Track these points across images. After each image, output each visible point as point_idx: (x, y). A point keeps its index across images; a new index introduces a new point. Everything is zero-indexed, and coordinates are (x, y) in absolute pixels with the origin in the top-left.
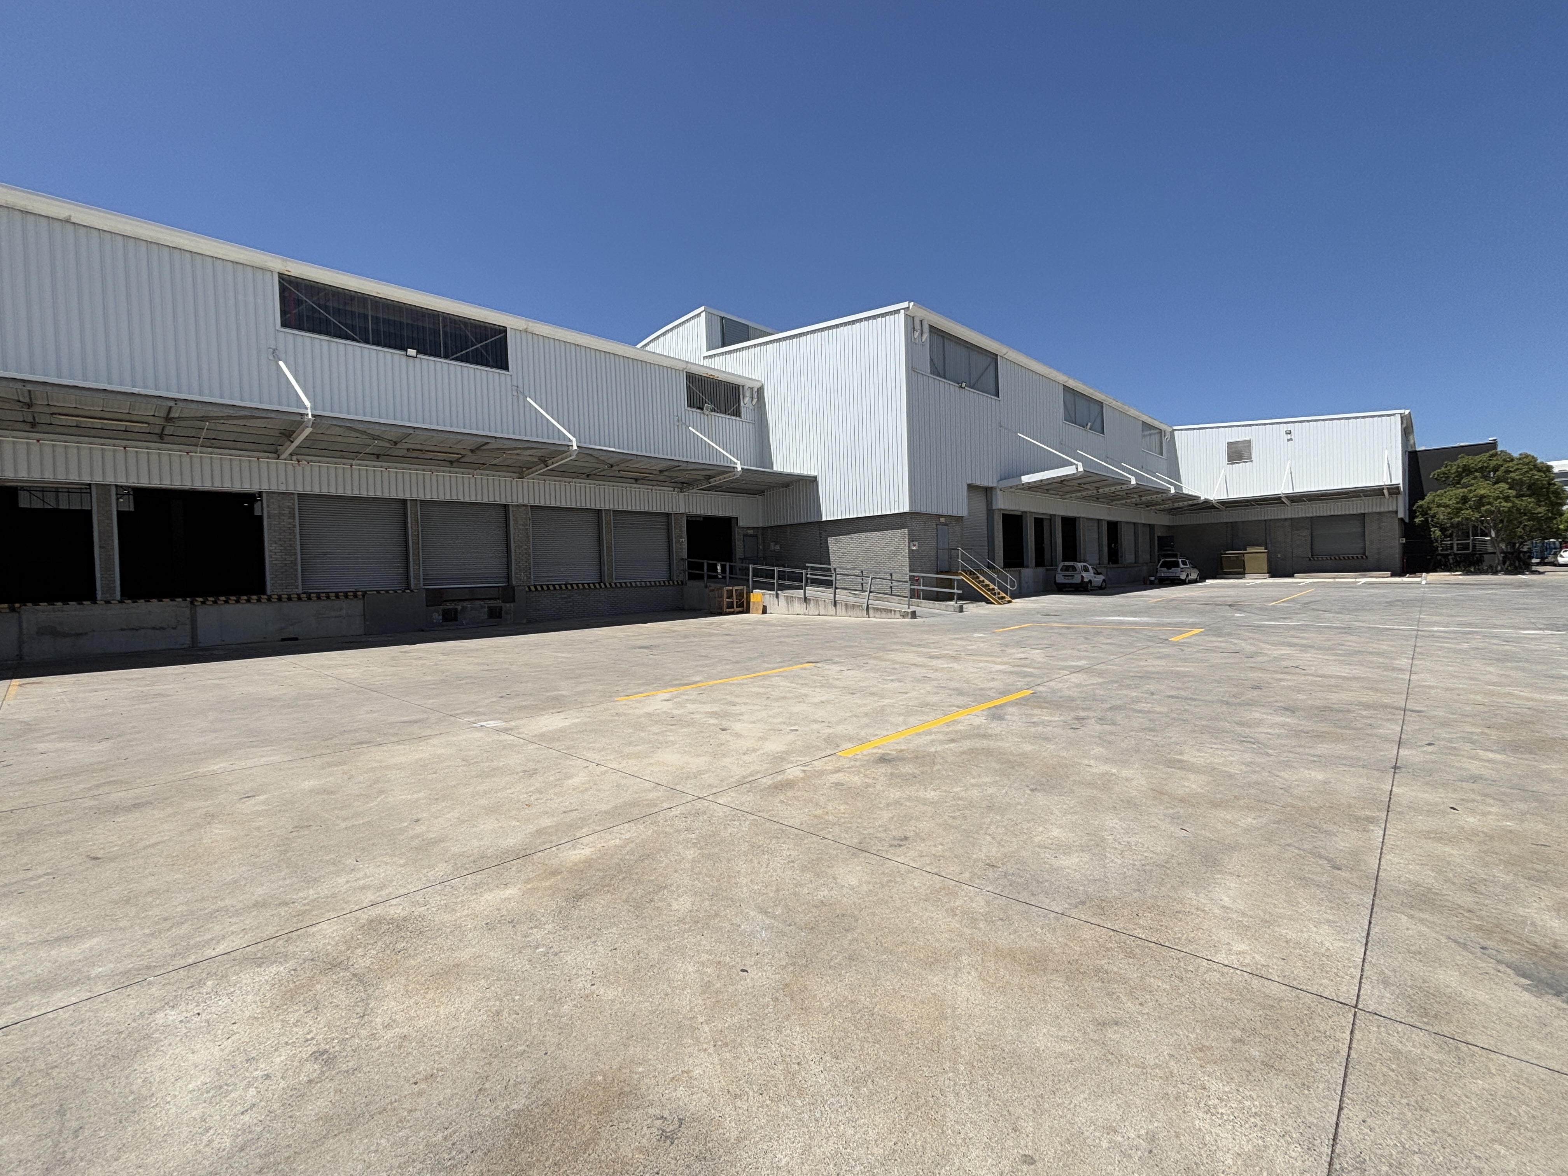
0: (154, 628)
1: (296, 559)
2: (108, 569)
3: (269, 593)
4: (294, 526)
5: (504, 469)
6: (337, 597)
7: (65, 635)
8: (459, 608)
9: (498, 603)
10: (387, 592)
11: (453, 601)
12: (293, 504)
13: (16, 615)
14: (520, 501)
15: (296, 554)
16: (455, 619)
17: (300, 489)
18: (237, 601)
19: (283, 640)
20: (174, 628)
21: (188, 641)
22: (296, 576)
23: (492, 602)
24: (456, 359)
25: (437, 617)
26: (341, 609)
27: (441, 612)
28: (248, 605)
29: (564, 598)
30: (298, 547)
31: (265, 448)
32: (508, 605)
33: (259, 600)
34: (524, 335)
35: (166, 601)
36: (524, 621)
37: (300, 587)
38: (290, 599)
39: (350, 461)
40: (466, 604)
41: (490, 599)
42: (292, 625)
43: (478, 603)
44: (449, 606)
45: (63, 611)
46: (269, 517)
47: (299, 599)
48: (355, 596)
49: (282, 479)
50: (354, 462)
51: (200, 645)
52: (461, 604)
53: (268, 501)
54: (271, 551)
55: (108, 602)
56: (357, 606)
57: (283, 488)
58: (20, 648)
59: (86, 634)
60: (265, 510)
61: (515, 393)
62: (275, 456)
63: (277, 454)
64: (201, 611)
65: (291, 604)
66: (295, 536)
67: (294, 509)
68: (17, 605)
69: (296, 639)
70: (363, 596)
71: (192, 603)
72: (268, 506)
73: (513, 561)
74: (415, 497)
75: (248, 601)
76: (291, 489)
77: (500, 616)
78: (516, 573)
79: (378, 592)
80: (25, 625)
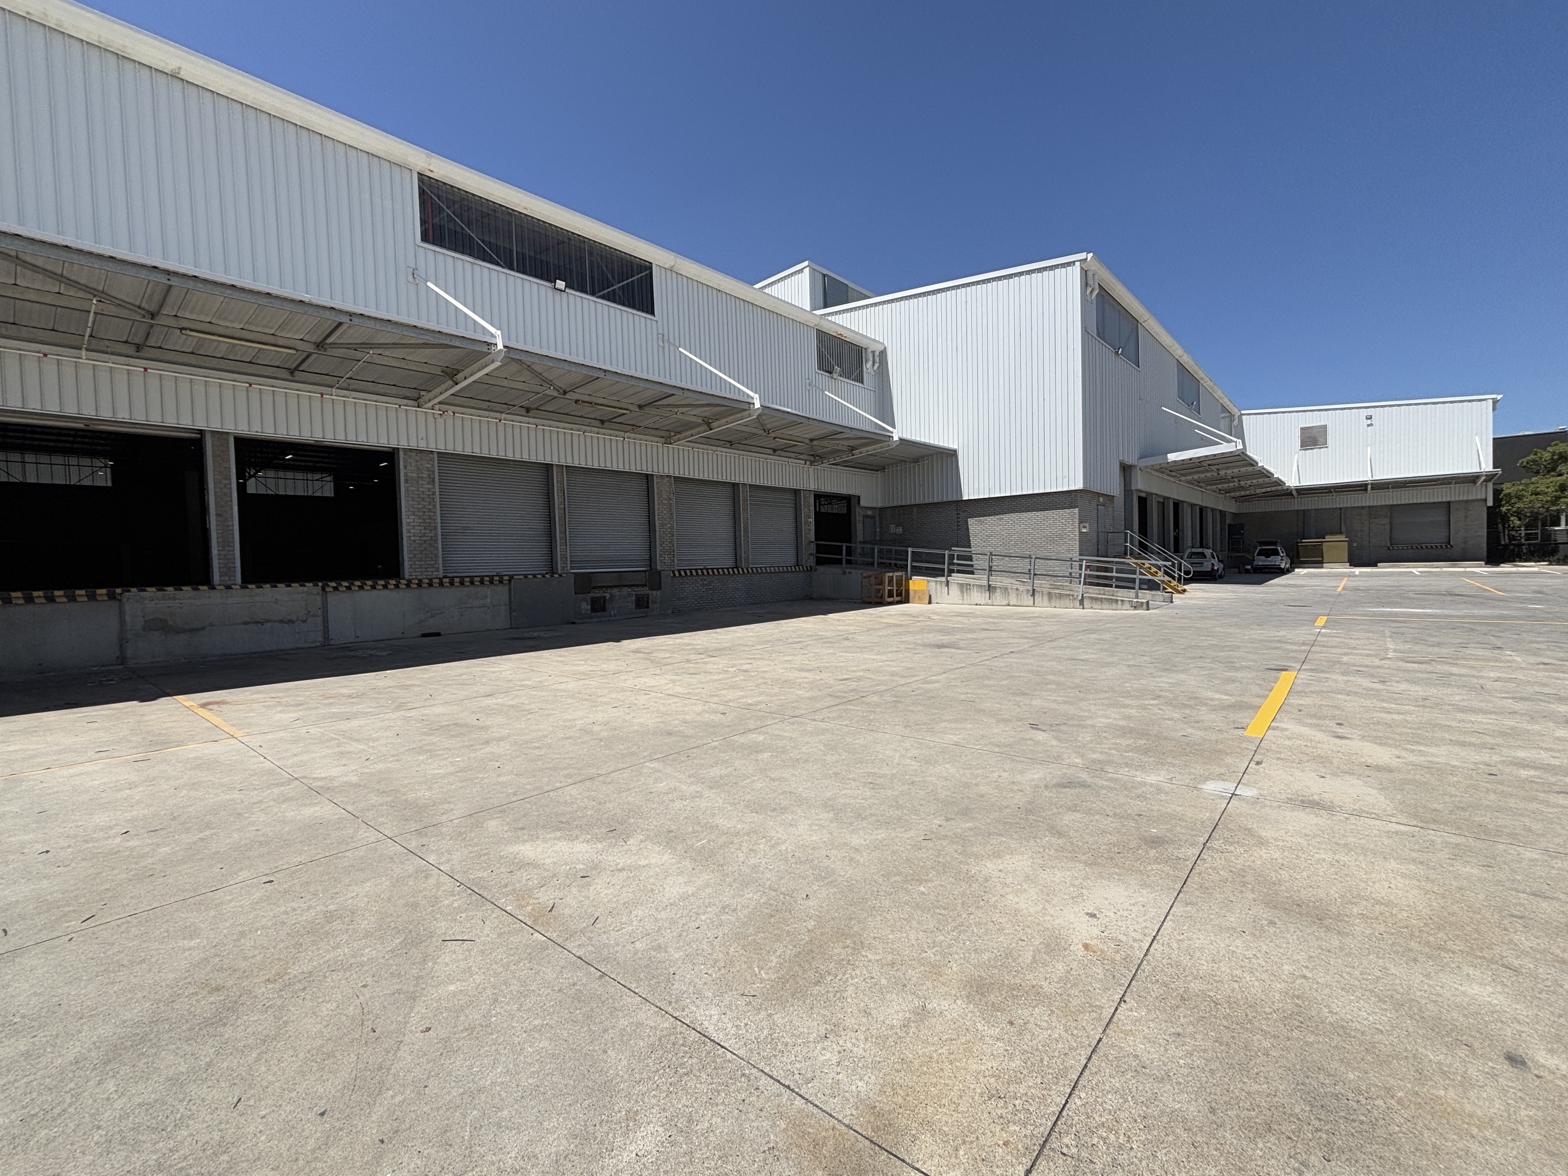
0: (281, 621)
1: (436, 535)
2: (226, 543)
3: (407, 577)
4: (434, 493)
5: (653, 432)
6: (482, 582)
7: (179, 631)
8: (608, 596)
9: (645, 591)
10: (535, 576)
11: (601, 587)
12: (433, 466)
13: (115, 604)
14: (666, 471)
15: (436, 528)
16: (603, 609)
17: (442, 448)
18: (373, 587)
19: (424, 635)
20: (304, 621)
21: (321, 639)
22: (436, 556)
23: (640, 589)
24: (603, 297)
25: (586, 607)
26: (486, 597)
27: (589, 601)
28: (385, 592)
29: (706, 585)
30: (439, 520)
31: (407, 393)
32: (654, 592)
33: (397, 586)
34: (669, 272)
35: (295, 585)
36: (670, 611)
37: (441, 568)
38: (430, 584)
39: (498, 415)
40: (615, 591)
41: (637, 586)
42: (432, 616)
43: (625, 590)
44: (598, 594)
45: (174, 599)
46: (406, 481)
47: (441, 584)
48: (501, 582)
49: (422, 434)
50: (503, 416)
51: (332, 642)
52: (609, 590)
53: (405, 461)
54: (408, 524)
55: (229, 587)
56: (501, 593)
57: (423, 446)
58: (121, 647)
59: (203, 628)
60: (405, 471)
61: (661, 343)
62: (416, 403)
63: (417, 401)
64: (334, 599)
65: (432, 589)
66: (434, 506)
67: (433, 472)
68: (119, 591)
69: (439, 634)
70: (510, 581)
71: (323, 589)
72: (405, 467)
73: (658, 541)
74: (563, 463)
75: (385, 587)
76: (432, 447)
77: (647, 606)
78: (661, 556)
79: (526, 576)
80: (128, 618)
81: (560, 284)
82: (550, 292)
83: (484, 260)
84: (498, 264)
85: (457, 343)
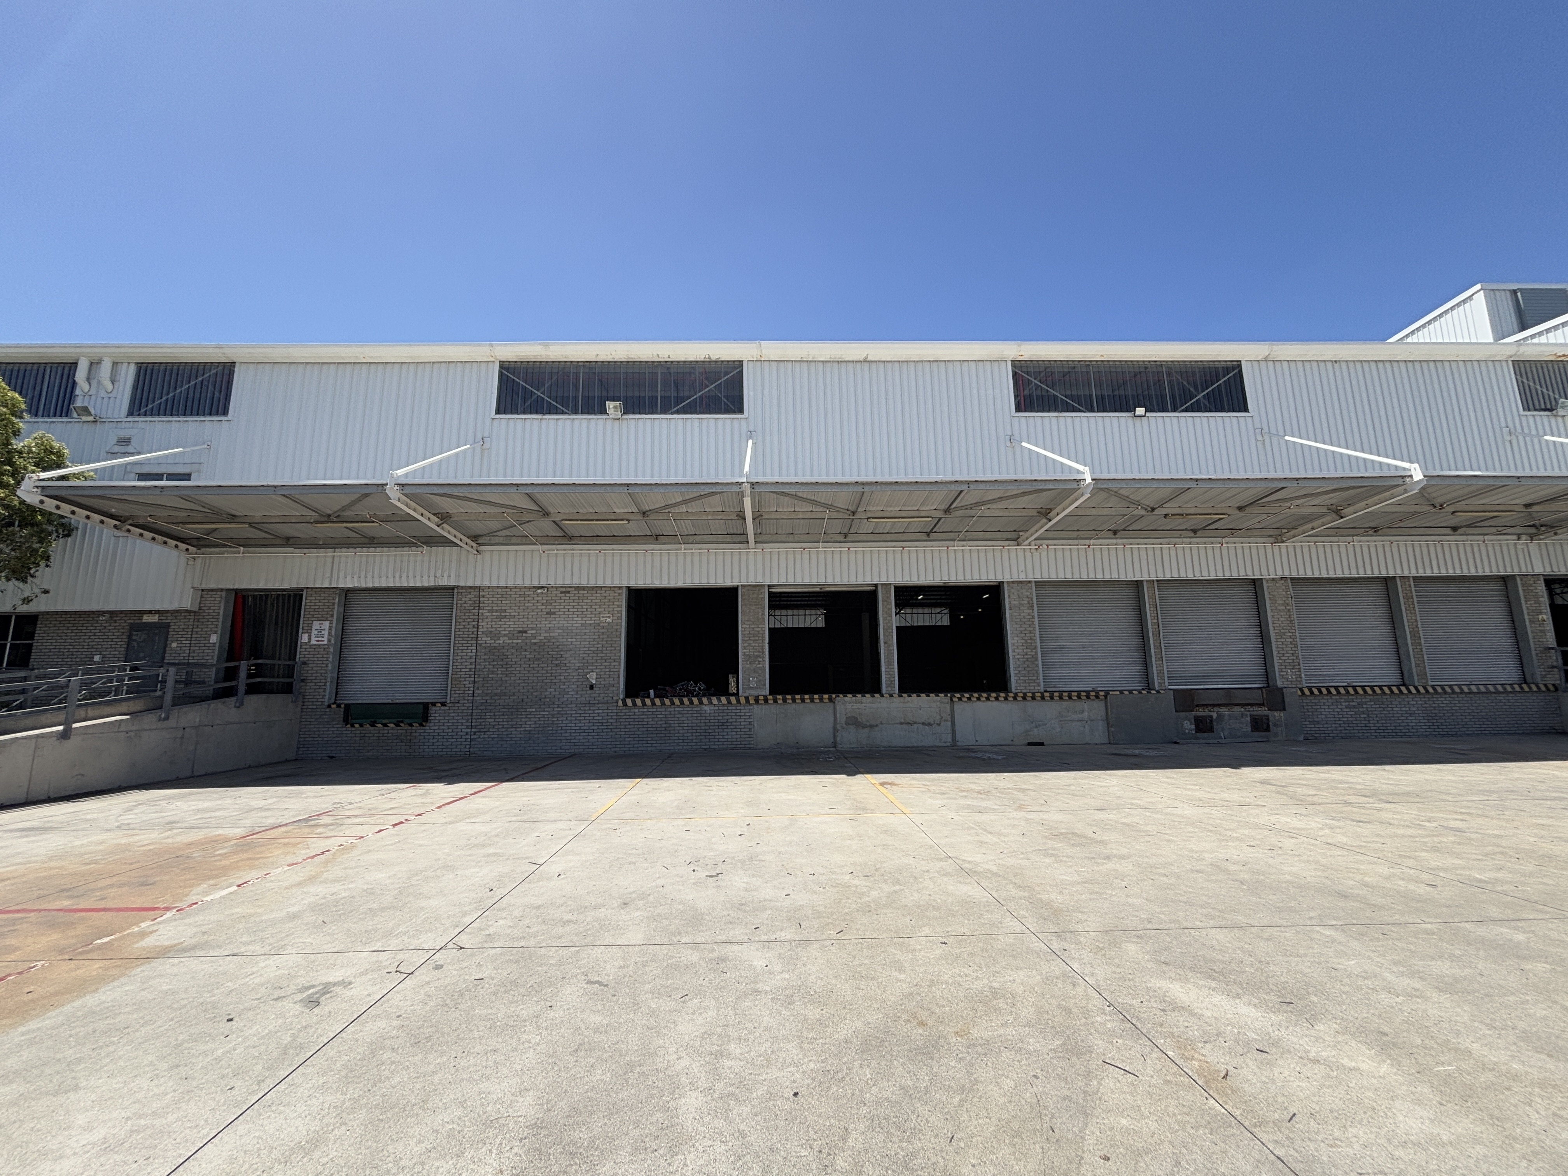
0: (923, 724)
1: (1036, 653)
2: (889, 663)
3: (1013, 690)
4: (1033, 617)
5: (1258, 532)
6: (1079, 697)
7: (864, 727)
8: (1215, 715)
9: (1263, 711)
10: (1131, 692)
11: (1207, 705)
12: (1031, 594)
13: (832, 704)
14: (1280, 573)
15: (1036, 647)
16: (1211, 730)
17: (1038, 577)
18: (988, 699)
19: (1030, 744)
20: (939, 725)
21: (950, 739)
22: (1037, 673)
23: (1255, 708)
24: (1186, 410)
25: (1189, 726)
26: (1083, 712)
27: (1193, 721)
28: (996, 703)
29: (1354, 707)
30: (1038, 641)
31: (1009, 535)
32: (1276, 714)
33: (1006, 699)
34: (1263, 364)
35: (932, 695)
36: (1301, 738)
37: (1042, 684)
38: (1033, 698)
39: (1087, 542)
40: (1224, 711)
41: (1252, 705)
42: (1036, 727)
43: (1237, 709)
44: (1202, 712)
45: (862, 703)
46: (1010, 609)
47: (1043, 698)
48: (1097, 697)
49: (1022, 568)
50: (1092, 541)
51: (958, 744)
52: (1216, 709)
53: (1009, 592)
54: (1013, 644)
55: (891, 696)
56: (1097, 709)
57: (1023, 577)
58: (835, 737)
59: (877, 726)
60: (1009, 600)
61: (1259, 438)
62: (1015, 543)
63: (1017, 541)
64: (959, 707)
65: (1035, 703)
66: (1034, 628)
67: (1032, 599)
68: (834, 696)
69: (1042, 744)
70: (1106, 696)
71: (951, 699)
72: (1009, 596)
73: (1275, 653)
74: (1153, 577)
75: (997, 699)
76: (1030, 577)
77: (1267, 729)
78: (1281, 670)
79: (1121, 692)
80: (838, 715)
81: (1140, 411)
82: (1130, 421)
83: (1067, 411)
84: (1080, 411)
85: (1050, 486)
